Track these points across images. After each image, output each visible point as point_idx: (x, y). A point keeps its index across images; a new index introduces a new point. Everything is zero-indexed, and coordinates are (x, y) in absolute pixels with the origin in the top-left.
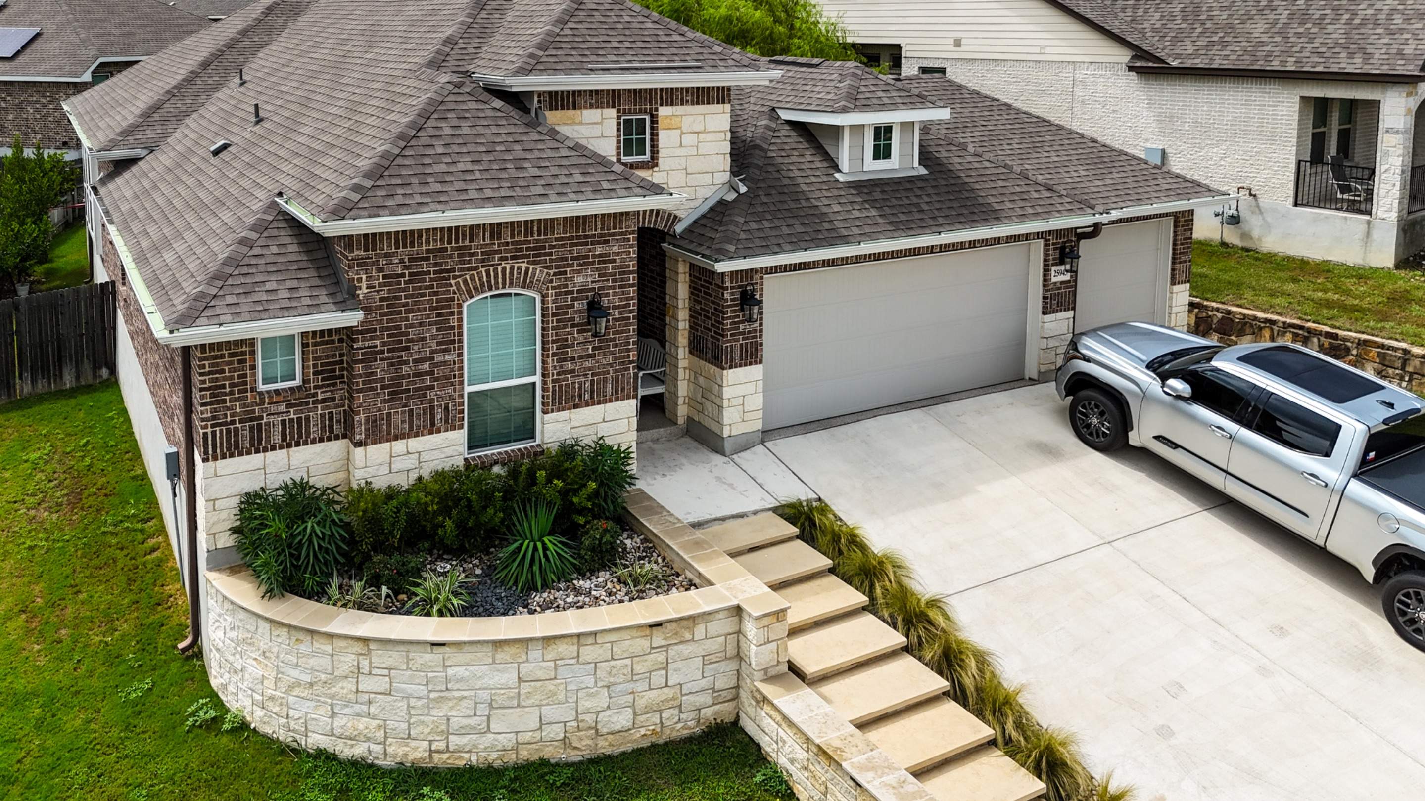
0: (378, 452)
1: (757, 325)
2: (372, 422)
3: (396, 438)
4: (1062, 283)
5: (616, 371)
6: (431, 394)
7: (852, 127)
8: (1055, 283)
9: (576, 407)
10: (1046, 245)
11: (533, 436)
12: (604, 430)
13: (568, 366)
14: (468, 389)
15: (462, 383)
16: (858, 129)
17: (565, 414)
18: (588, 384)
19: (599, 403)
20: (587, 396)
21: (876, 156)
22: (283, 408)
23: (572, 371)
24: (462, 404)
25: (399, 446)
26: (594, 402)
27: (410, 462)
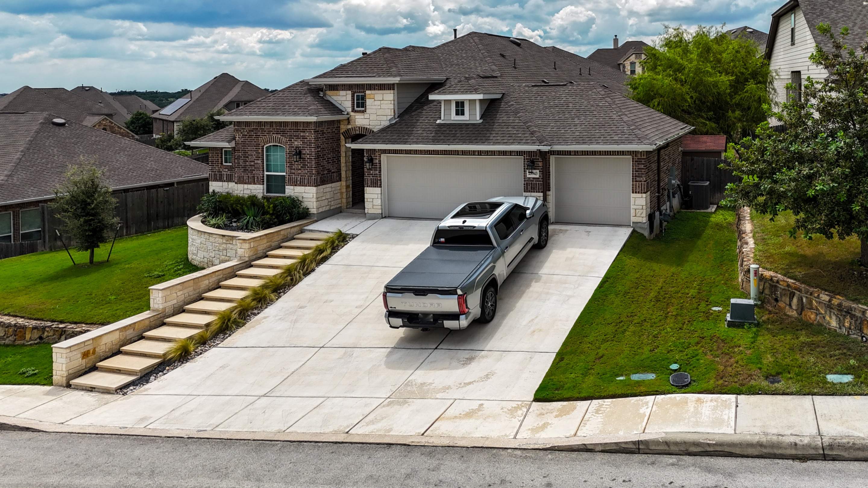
0: (241, 186)
1: (378, 172)
2: (239, 177)
3: (245, 184)
4: (534, 178)
5: (308, 176)
6: (254, 172)
7: (445, 100)
8: (529, 178)
9: (296, 185)
10: (524, 159)
11: (285, 193)
12: (305, 195)
13: (293, 171)
14: (266, 173)
15: (263, 170)
16: (448, 102)
17: (292, 187)
18: (299, 179)
19: (303, 186)
20: (298, 183)
21: (457, 114)
22: (227, 170)
23: (294, 173)
24: (263, 177)
25: (246, 186)
26: (300, 185)
27: (248, 192)
